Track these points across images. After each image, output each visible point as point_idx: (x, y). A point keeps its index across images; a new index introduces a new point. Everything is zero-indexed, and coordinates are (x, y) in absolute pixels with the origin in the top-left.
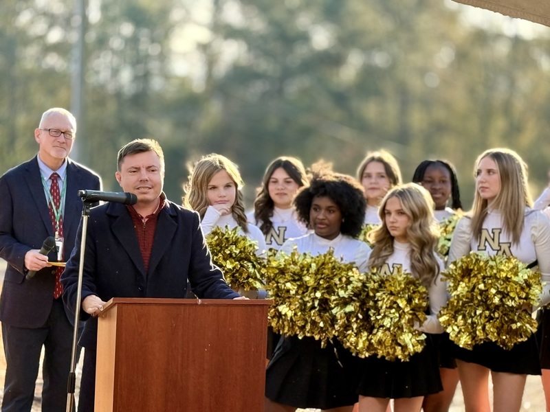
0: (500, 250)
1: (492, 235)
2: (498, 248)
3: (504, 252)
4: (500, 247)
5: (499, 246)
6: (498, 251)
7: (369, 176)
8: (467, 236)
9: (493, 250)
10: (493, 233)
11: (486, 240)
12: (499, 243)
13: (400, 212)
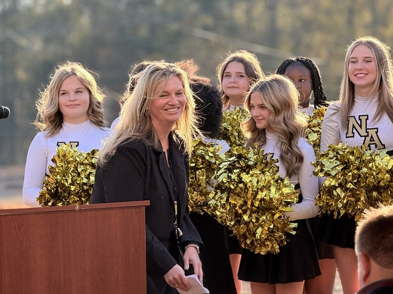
0: (368, 136)
1: (359, 122)
2: (366, 134)
3: (372, 137)
4: (368, 132)
5: (366, 132)
6: (366, 136)
7: (229, 76)
8: (336, 125)
9: (361, 136)
10: (360, 120)
11: (354, 127)
12: (367, 129)
13: (262, 107)
